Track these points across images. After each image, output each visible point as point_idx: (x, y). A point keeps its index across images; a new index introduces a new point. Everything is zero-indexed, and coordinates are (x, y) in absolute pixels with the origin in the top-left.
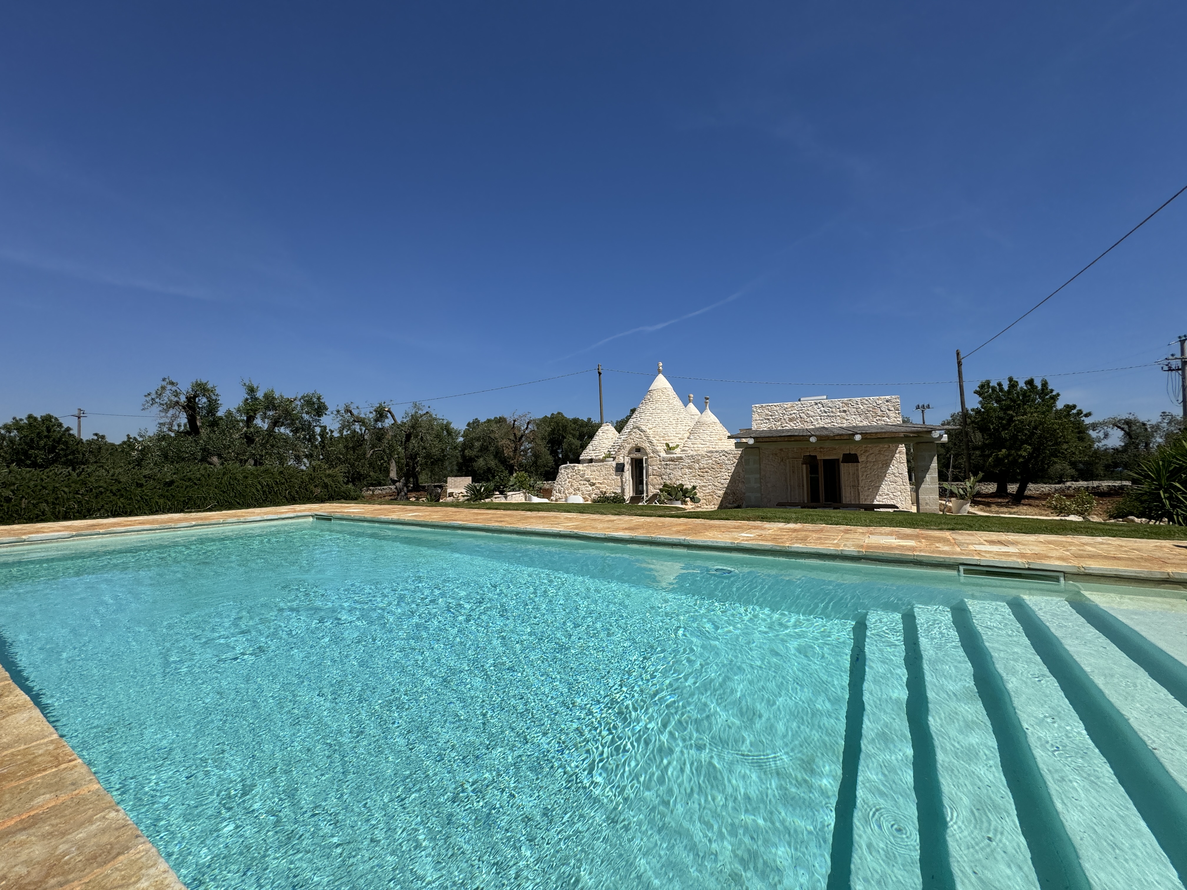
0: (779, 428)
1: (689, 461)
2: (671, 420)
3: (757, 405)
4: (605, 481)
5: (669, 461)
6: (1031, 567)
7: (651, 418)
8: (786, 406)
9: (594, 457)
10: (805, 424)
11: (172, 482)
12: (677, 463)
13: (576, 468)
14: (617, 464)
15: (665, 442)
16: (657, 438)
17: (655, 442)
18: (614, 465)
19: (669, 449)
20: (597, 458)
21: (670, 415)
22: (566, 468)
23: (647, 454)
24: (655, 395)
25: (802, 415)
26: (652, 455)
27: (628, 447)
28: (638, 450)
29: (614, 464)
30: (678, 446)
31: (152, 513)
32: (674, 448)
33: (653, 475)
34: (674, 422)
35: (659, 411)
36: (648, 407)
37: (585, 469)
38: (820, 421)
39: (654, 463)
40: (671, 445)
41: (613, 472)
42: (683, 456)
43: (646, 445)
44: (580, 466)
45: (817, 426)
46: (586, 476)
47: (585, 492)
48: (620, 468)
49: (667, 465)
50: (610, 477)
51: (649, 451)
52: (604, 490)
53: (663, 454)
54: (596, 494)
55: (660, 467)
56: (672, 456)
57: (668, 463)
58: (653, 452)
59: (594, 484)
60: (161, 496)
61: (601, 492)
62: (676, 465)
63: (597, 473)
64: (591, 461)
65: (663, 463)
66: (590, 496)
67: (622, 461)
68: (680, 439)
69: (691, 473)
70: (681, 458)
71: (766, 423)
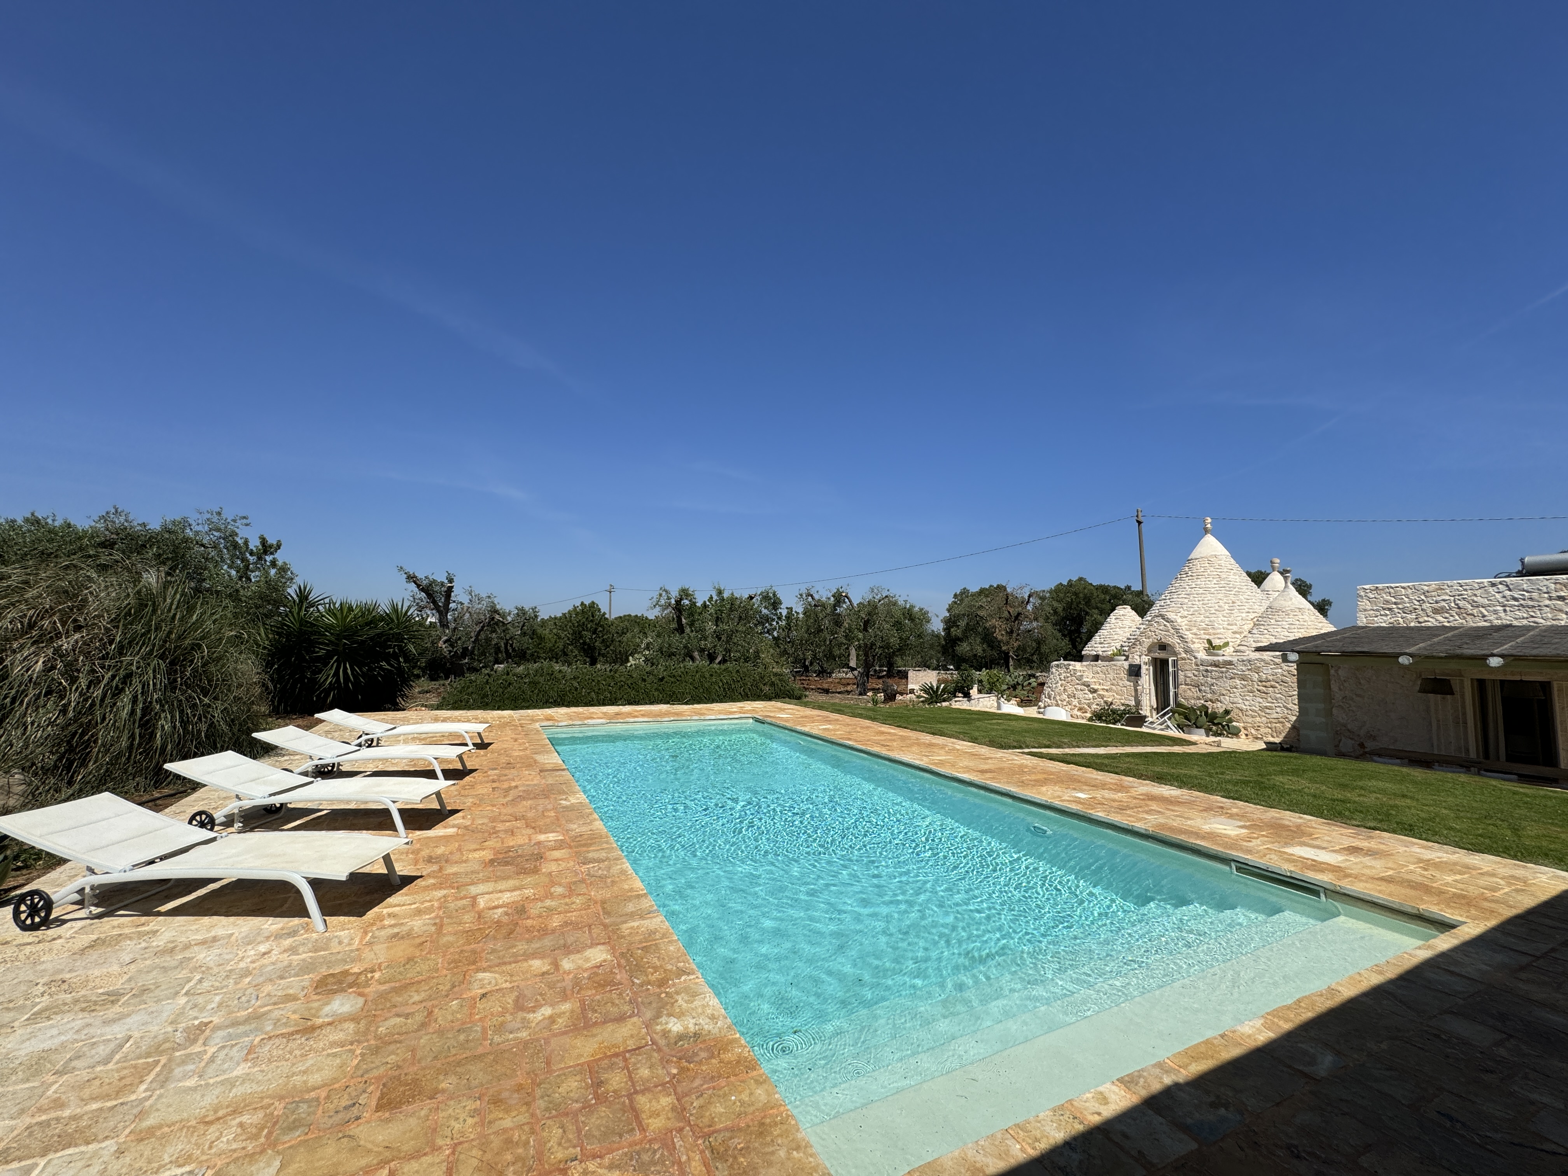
0: (1412, 624)
1: (1244, 668)
2: (1221, 604)
3: (1366, 587)
4: (1114, 687)
5: (1211, 665)
6: (1293, 875)
7: (1186, 601)
8: (1426, 588)
9: (1101, 653)
10: (1469, 618)
11: (663, 678)
12: (1224, 669)
13: (1071, 667)
14: (1131, 666)
15: (1207, 637)
16: (1195, 630)
17: (1189, 636)
18: (1127, 667)
19: (1212, 648)
20: (1105, 654)
21: (1220, 596)
22: (1058, 666)
23: (1175, 654)
24: (1197, 566)
25: (1461, 603)
26: (1183, 655)
27: (1147, 642)
28: (1163, 647)
29: (1126, 665)
30: (1226, 644)
31: (651, 703)
32: (1219, 648)
33: (1186, 684)
34: (1226, 607)
35: (1201, 591)
36: (1185, 585)
37: (1085, 669)
38: (1502, 615)
39: (1187, 667)
40: (1216, 642)
41: (1124, 675)
42: (1235, 659)
43: (1174, 641)
44: (1077, 665)
45: (1497, 622)
46: (1085, 680)
47: (1083, 701)
48: (1135, 672)
49: (1207, 671)
50: (1121, 683)
51: (1179, 649)
52: (1110, 700)
53: (1202, 655)
54: (1097, 705)
55: (1196, 673)
56: (1216, 658)
57: (1209, 668)
58: (1186, 652)
59: (1094, 691)
60: (657, 689)
61: (1106, 702)
62: (1222, 672)
63: (1101, 675)
64: (1096, 658)
65: (1201, 668)
66: (1090, 707)
67: (1137, 662)
68: (1234, 633)
69: (1245, 686)
70: (1230, 663)
71: (1386, 615)
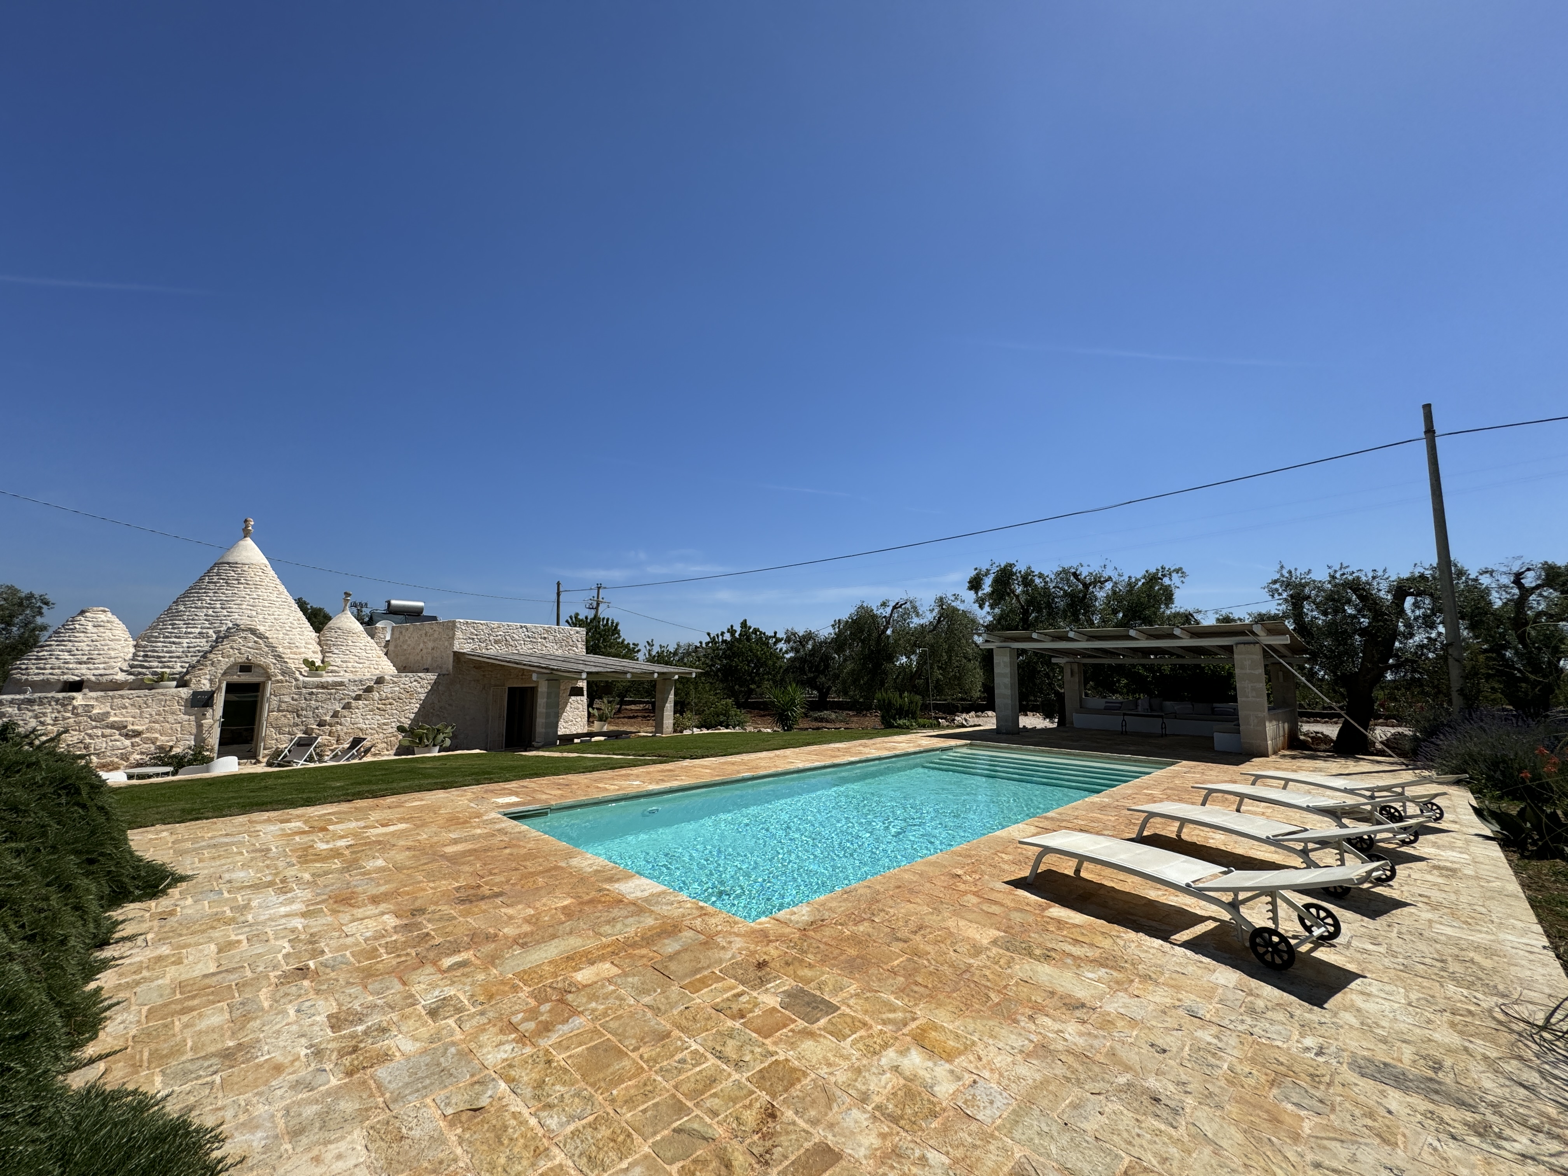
0: (484, 651)
1: (355, 688)
4: (157, 726)
5: (317, 687)
13: (73, 702)
14: (193, 695)
17: (287, 654)
18: (188, 696)
23: (267, 676)
25: (508, 638)
26: (280, 677)
27: (224, 663)
28: (248, 668)
29: (185, 694)
32: (322, 668)
33: (279, 711)
39: (285, 691)
40: (318, 663)
41: (180, 707)
43: (266, 660)
44: (80, 698)
48: (201, 701)
49: (310, 694)
51: (272, 670)
53: (304, 677)
54: (143, 753)
55: (296, 697)
56: (319, 679)
57: (314, 690)
58: (283, 673)
62: (331, 694)
65: (304, 691)
66: (125, 759)
67: (206, 689)
70: (339, 684)
71: (470, 644)
